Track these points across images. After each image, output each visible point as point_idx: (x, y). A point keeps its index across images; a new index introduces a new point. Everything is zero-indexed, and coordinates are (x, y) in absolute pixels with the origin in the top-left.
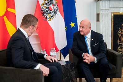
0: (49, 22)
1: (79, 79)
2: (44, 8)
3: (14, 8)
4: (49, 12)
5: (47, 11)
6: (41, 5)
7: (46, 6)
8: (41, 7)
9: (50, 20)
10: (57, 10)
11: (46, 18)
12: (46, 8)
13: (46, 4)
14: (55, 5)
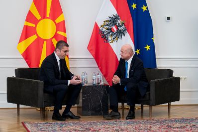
0: (111, 44)
1: (121, 103)
2: (104, 30)
4: (110, 33)
5: (109, 33)
6: (100, 27)
7: (107, 27)
8: (101, 28)
9: (112, 42)
10: (124, 31)
11: (107, 40)
12: (108, 29)
13: (107, 25)
14: (120, 26)
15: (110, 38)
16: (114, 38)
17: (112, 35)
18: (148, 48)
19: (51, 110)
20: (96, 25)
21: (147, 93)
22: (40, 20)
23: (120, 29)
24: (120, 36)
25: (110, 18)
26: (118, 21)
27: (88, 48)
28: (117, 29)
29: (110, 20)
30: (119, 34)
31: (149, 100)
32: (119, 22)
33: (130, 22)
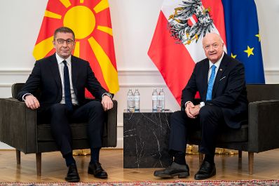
0: (187, 46)
2: (175, 23)
3: (110, 26)
4: (186, 29)
5: (183, 28)
6: (168, 18)
7: (181, 18)
8: (169, 21)
9: (189, 43)
10: (210, 24)
11: (181, 39)
12: (182, 22)
13: (180, 15)
14: (203, 17)
15: (185, 37)
16: (192, 37)
17: (188, 32)
18: (250, 51)
19: (87, 155)
20: (162, 16)
21: (243, 127)
22: (70, 8)
23: (202, 21)
24: (203, 33)
25: (185, 3)
26: (199, 7)
27: (149, 53)
28: (198, 21)
29: (186, 8)
30: (200, 30)
31: (247, 141)
32: (201, 10)
33: (218, 10)
